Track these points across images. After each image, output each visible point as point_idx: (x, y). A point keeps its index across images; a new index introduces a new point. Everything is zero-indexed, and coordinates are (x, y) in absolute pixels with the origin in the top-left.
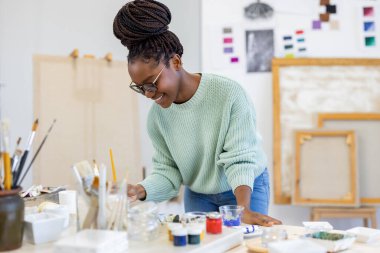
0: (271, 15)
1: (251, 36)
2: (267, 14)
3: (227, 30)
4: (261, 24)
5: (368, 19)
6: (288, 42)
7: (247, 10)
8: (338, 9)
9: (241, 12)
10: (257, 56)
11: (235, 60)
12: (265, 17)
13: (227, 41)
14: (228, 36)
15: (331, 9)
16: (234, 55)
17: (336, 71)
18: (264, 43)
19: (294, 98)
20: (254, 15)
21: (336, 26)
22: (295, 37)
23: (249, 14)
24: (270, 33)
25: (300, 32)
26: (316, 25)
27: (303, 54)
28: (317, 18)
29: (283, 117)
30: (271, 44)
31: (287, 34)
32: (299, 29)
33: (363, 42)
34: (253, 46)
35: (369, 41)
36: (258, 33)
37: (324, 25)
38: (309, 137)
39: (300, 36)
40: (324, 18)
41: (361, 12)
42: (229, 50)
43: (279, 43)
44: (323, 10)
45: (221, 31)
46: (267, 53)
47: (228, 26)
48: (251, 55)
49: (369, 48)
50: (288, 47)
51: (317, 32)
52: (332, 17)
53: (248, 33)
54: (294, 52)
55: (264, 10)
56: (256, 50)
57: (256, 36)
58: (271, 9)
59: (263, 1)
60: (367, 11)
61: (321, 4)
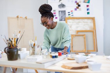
1: (60, 12)
4: (62, 9)
5: (88, 8)
6: (69, 14)
7: (59, 6)
8: (81, 6)
9: (58, 6)
10: (61, 17)
12: (63, 7)
15: (79, 6)
24: (65, 11)
25: (72, 11)
26: (76, 9)
27: (73, 16)
28: (76, 8)
30: (65, 14)
31: (69, 12)
32: (72, 10)
33: (87, 13)
36: (62, 11)
37: (78, 9)
39: (72, 12)
40: (77, 8)
43: (67, 14)
44: (77, 6)
45: (53, 11)
46: (64, 16)
48: (60, 17)
49: (88, 15)
51: (76, 11)
52: (79, 7)
53: (59, 11)
54: (71, 16)
55: (63, 6)
56: (61, 15)
57: (61, 12)
58: (65, 6)
59: (63, 4)
60: (88, 6)
61: (77, 4)
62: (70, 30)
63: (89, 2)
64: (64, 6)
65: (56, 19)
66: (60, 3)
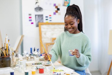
0: (42, 11)
1: (37, 16)
2: (41, 10)
3: (30, 15)
4: (39, 13)
6: (47, 18)
7: (35, 9)
8: (60, 9)
11: (32, 23)
13: (30, 18)
14: (30, 16)
15: (58, 9)
16: (32, 22)
18: (41, 18)
19: (45, 34)
20: (37, 10)
21: (60, 14)
23: (36, 10)
24: (42, 15)
25: (50, 16)
26: (55, 14)
28: (55, 12)
29: (43, 39)
30: (42, 18)
31: (47, 16)
36: (39, 16)
37: (57, 13)
38: (49, 45)
39: (50, 17)
42: (30, 20)
43: (45, 18)
44: (56, 9)
45: (28, 15)
46: (41, 21)
47: (30, 13)
48: (37, 22)
50: (47, 20)
51: (55, 15)
52: (59, 11)
53: (36, 15)
56: (38, 20)
65: (32, 24)
66: (36, 6)
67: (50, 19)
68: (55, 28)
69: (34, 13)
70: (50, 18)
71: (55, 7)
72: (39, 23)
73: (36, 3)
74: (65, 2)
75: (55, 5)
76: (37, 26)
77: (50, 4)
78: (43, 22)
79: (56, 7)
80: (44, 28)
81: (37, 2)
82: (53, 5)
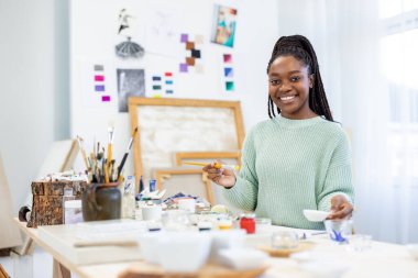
0: (142, 55)
1: (123, 75)
2: (137, 54)
3: (98, 68)
4: (132, 63)
5: (228, 65)
6: (157, 83)
7: (118, 48)
8: (202, 54)
9: (113, 50)
10: (128, 95)
11: (106, 99)
12: (136, 57)
13: (99, 78)
14: (99, 73)
15: (196, 54)
16: (105, 94)
17: (188, 112)
18: (136, 83)
19: (152, 138)
20: (125, 54)
21: (200, 71)
22: (164, 78)
23: (120, 52)
24: (141, 72)
25: (169, 74)
26: (183, 68)
27: (170, 96)
28: (184, 61)
30: (142, 83)
31: (157, 75)
32: (169, 71)
33: (224, 86)
34: (124, 85)
35: (229, 85)
36: (129, 72)
37: (190, 68)
38: (168, 176)
39: (169, 78)
41: (222, 58)
42: (100, 88)
43: (149, 83)
44: (189, 54)
45: (92, 68)
46: (139, 93)
47: (99, 63)
48: (123, 94)
49: (229, 92)
50: (156, 88)
51: (183, 74)
52: (197, 61)
53: (119, 72)
54: (161, 93)
55: (134, 49)
56: (128, 90)
57: (127, 76)
58: (142, 50)
59: (133, 40)
60: (227, 58)
61: (187, 48)
62: (151, 152)
63: (230, 45)
64: (137, 51)
65: (106, 103)
66: (122, 38)
67: (169, 87)
68: (184, 119)
69: (112, 63)
70: (169, 82)
71: (184, 45)
72: (130, 99)
73: (122, 27)
74: (218, 31)
75: (184, 38)
76: (124, 109)
77: (170, 34)
78: (143, 96)
79: (190, 46)
80: (146, 116)
81: (124, 24)
82: (179, 38)
